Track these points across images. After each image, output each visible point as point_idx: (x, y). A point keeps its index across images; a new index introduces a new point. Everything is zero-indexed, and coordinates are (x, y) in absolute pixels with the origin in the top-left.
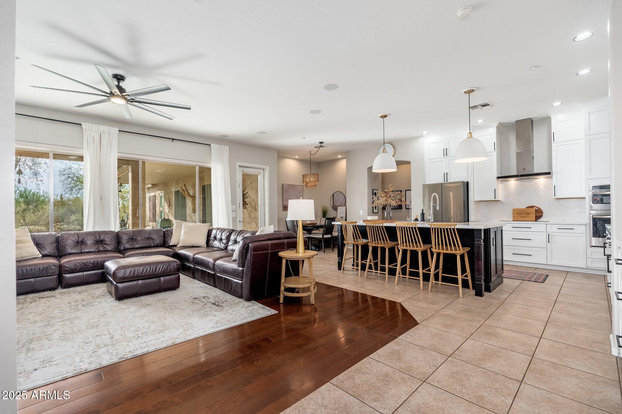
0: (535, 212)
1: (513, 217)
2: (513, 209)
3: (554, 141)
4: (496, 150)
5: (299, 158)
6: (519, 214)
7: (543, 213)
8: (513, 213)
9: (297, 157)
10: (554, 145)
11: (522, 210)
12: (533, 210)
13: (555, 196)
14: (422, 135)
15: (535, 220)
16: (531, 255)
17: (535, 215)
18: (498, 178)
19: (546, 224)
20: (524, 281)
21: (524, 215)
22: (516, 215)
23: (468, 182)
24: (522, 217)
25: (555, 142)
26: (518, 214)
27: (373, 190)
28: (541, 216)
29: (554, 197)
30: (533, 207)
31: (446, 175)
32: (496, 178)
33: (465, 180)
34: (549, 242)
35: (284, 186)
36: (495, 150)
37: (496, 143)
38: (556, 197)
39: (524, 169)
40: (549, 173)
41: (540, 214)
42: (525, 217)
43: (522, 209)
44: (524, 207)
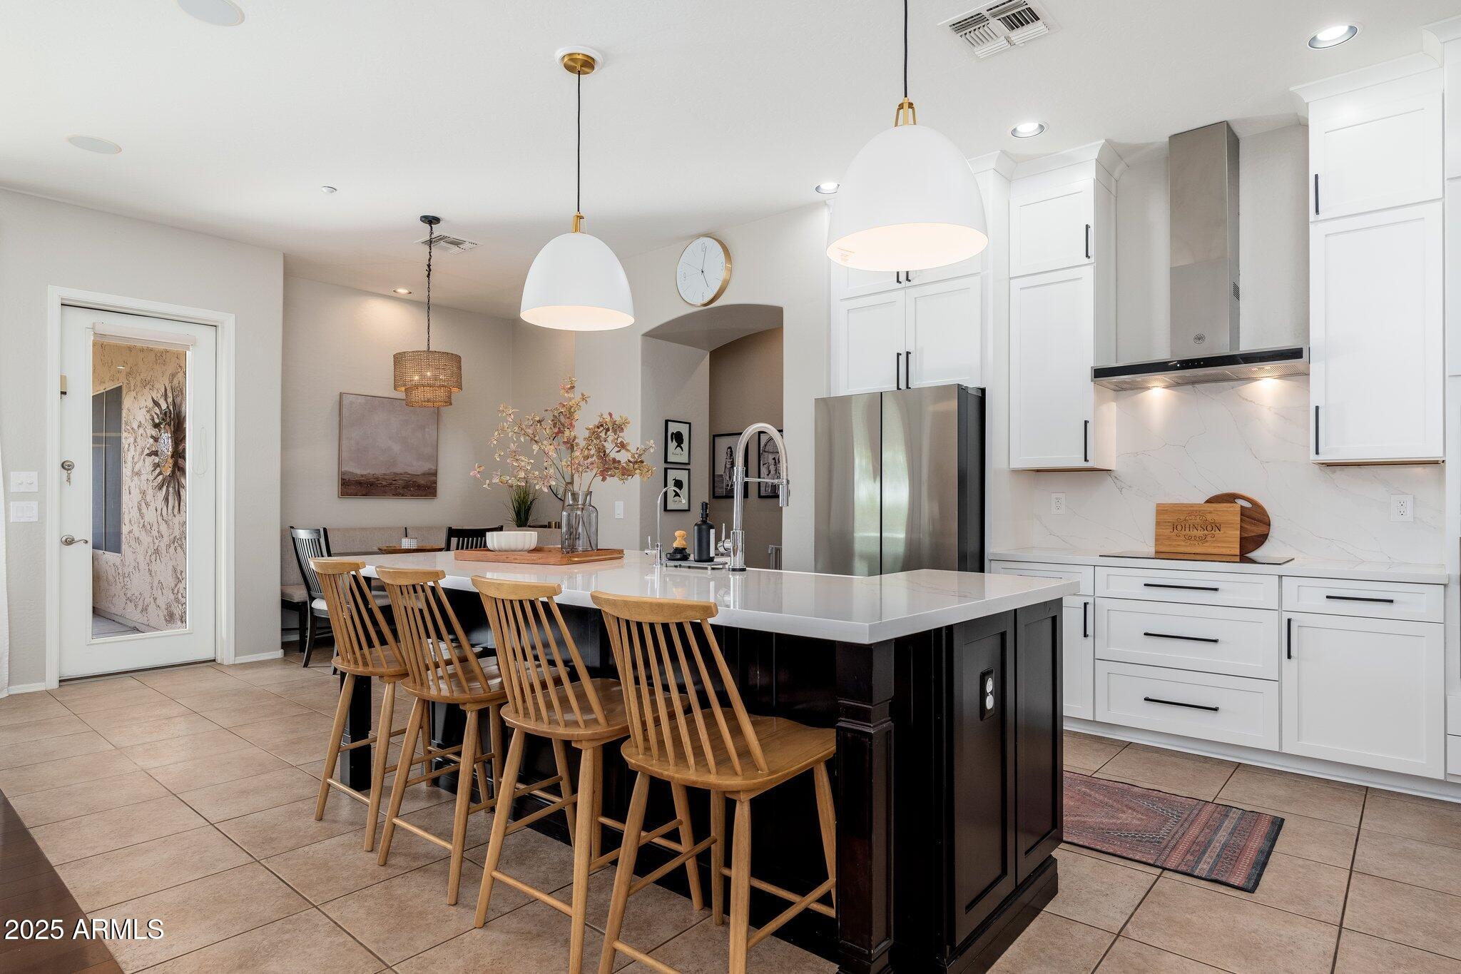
0: (1238, 518)
1: (1158, 539)
2: (1158, 505)
3: (1317, 211)
4: (1092, 260)
5: (409, 297)
6: (1179, 527)
7: (1269, 525)
8: (1158, 524)
9: (402, 291)
10: (1316, 232)
11: (1190, 510)
12: (1231, 514)
13: (1317, 453)
14: (818, 196)
15: (1237, 552)
16: (1216, 709)
17: (1239, 533)
18: (1099, 373)
19: (1280, 577)
20: (1166, 874)
21: (1200, 533)
22: (1167, 531)
23: (983, 391)
24: (1190, 538)
25: (1322, 216)
26: (1174, 527)
27: (667, 422)
28: (1261, 539)
29: (1313, 456)
30: (1231, 498)
31: (904, 360)
32: (1088, 374)
33: (972, 383)
34: (1289, 657)
35: (345, 402)
36: (1087, 256)
37: (1091, 231)
38: (1324, 457)
39: (1199, 338)
40: (1296, 354)
41: (1259, 530)
42: (1203, 539)
43: (1192, 505)
44: (1199, 498)
